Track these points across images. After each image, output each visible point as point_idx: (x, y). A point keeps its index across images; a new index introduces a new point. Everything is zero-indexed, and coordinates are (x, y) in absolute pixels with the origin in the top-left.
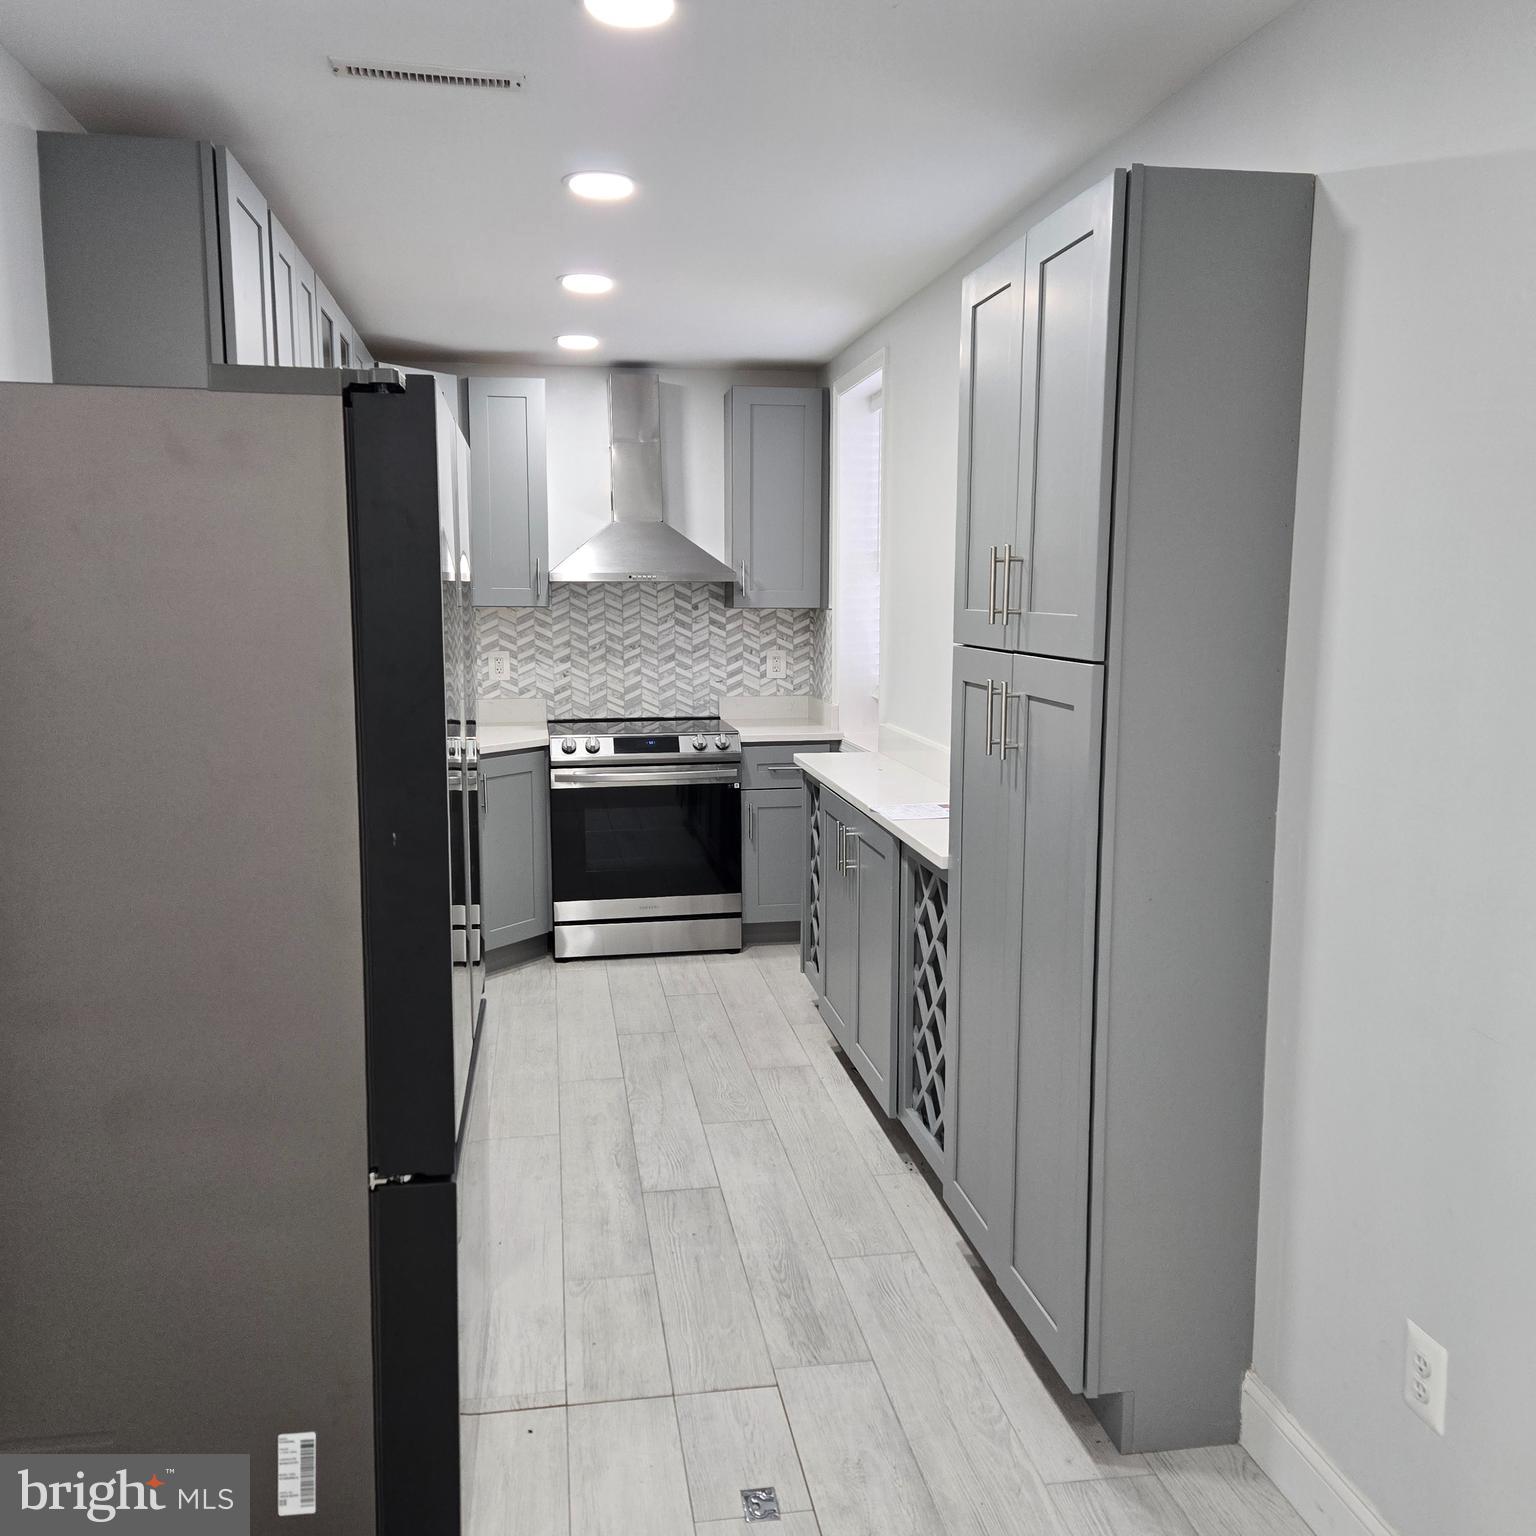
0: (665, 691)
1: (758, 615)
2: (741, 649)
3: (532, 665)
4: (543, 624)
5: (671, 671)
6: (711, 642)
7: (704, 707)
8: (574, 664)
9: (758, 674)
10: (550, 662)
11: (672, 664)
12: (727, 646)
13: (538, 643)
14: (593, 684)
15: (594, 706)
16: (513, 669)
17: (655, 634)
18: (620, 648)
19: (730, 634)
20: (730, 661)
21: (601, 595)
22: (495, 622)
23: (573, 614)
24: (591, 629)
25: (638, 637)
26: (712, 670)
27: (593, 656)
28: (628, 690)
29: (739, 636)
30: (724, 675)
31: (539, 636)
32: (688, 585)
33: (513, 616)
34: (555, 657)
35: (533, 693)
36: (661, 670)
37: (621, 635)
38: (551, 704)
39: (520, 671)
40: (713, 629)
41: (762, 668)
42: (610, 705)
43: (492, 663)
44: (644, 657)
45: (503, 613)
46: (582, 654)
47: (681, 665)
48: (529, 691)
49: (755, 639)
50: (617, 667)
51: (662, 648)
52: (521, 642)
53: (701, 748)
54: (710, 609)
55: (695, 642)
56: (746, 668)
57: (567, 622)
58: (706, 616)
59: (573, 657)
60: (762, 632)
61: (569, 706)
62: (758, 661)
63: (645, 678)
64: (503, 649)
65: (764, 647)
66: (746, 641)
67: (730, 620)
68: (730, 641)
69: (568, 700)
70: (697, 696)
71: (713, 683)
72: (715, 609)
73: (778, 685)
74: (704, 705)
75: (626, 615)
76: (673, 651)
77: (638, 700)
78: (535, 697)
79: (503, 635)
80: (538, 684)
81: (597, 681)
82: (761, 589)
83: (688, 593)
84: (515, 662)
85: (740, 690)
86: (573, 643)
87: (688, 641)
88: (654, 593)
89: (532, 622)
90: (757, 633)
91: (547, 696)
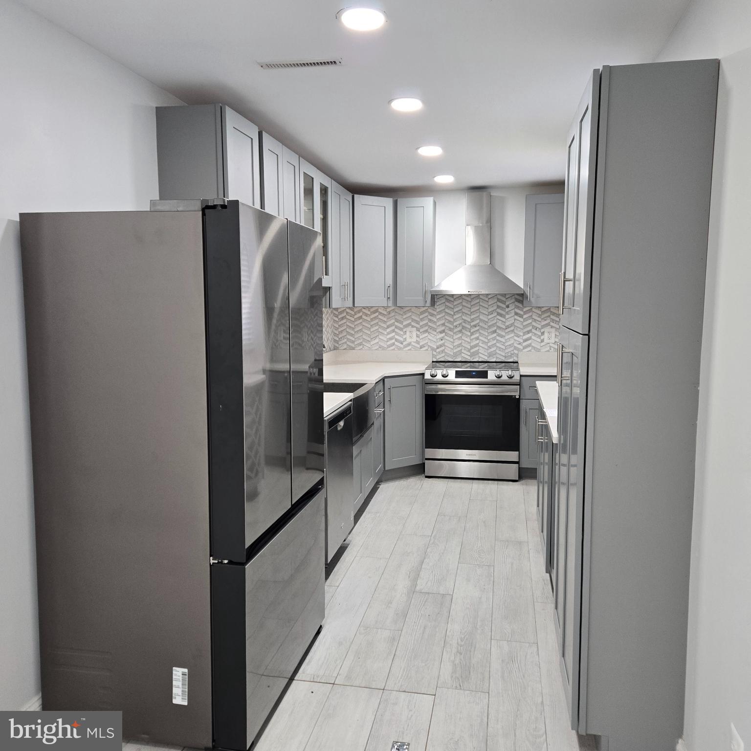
0: (491, 348)
1: (541, 311)
2: (531, 328)
3: (426, 334)
4: (432, 315)
5: (494, 339)
6: (516, 324)
7: (511, 356)
8: (447, 334)
9: (539, 340)
10: (435, 333)
11: (495, 335)
12: (524, 326)
13: (429, 324)
14: (455, 344)
15: (455, 355)
16: (418, 336)
17: (486, 320)
18: (469, 327)
19: (525, 320)
20: (524, 334)
21: (461, 301)
22: (410, 314)
23: (447, 310)
24: (455, 317)
25: (478, 321)
26: (516, 338)
27: (456, 330)
28: (472, 347)
29: (530, 321)
30: (522, 341)
31: (430, 320)
32: (504, 295)
33: (418, 311)
34: (438, 331)
35: (426, 348)
36: (489, 338)
37: (469, 320)
38: (435, 353)
39: (421, 337)
40: (516, 317)
41: (542, 337)
42: (463, 355)
43: (408, 333)
44: (481, 331)
45: (413, 310)
46: (450, 329)
47: (499, 335)
48: (424, 347)
49: (539, 323)
50: (467, 336)
51: (490, 327)
52: (421, 323)
53: (499, 377)
54: (515, 307)
55: (507, 324)
56: (533, 337)
57: (444, 314)
58: (513, 310)
59: (446, 331)
60: (543, 319)
61: (443, 355)
62: (540, 334)
63: (481, 342)
64: (413, 327)
65: (543, 327)
66: (534, 324)
67: (525, 313)
68: (525, 323)
69: (443, 351)
70: (507, 351)
71: (516, 345)
72: (518, 307)
73: (550, 347)
75: (472, 310)
76: (495, 328)
77: (477, 353)
78: (427, 350)
79: (413, 320)
80: (429, 344)
81: (457, 343)
82: (538, 297)
83: (504, 299)
84: (418, 333)
85: (530, 348)
86: (446, 324)
87: (503, 323)
88: (487, 299)
89: (427, 314)
90: (539, 319)
91: (433, 349)
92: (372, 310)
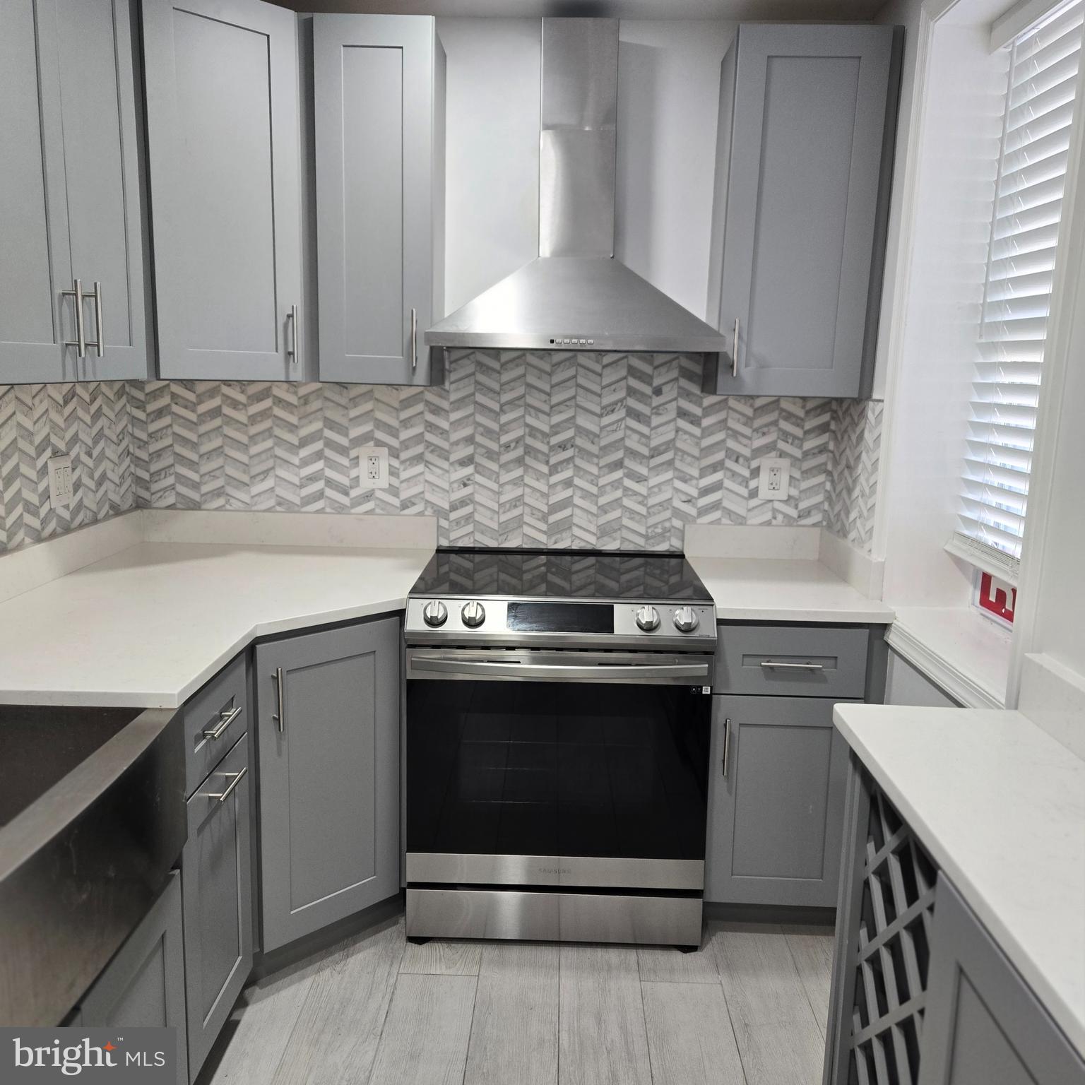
0: (606, 513)
1: (751, 406)
2: (720, 455)
3: (420, 468)
4: (436, 410)
5: (616, 484)
6: (679, 444)
7: (662, 536)
8: (480, 469)
9: (745, 492)
10: (445, 465)
11: (618, 474)
12: (702, 450)
13: (428, 437)
14: (503, 499)
15: (505, 529)
16: (393, 472)
17: (596, 429)
18: (545, 449)
19: (707, 432)
20: (703, 472)
21: (520, 371)
22: (369, 406)
23: (479, 398)
24: (504, 419)
25: (570, 433)
26: (678, 484)
27: (505, 458)
28: (554, 508)
29: (720, 436)
30: (694, 493)
31: (430, 427)
32: (647, 355)
33: (394, 398)
34: (453, 458)
35: (419, 508)
36: (602, 482)
37: (546, 429)
38: (444, 523)
39: (404, 475)
40: (682, 423)
41: (753, 484)
42: (527, 530)
43: (364, 463)
44: (578, 461)
45: (379, 393)
46: (491, 455)
47: (631, 475)
48: (414, 504)
49: (745, 441)
50: (539, 476)
51: (605, 449)
52: (405, 434)
53: (649, 628)
54: (680, 395)
55: (654, 443)
56: (728, 483)
57: (470, 409)
58: (674, 403)
59: (478, 459)
60: (756, 430)
61: (470, 528)
62: (746, 473)
63: (579, 493)
64: (379, 444)
65: (758, 452)
66: (731, 444)
67: (708, 411)
68: (706, 442)
69: (468, 518)
70: (651, 521)
71: (677, 503)
72: (687, 394)
73: (775, 511)
74: (659, 535)
75: (555, 400)
76: (620, 454)
77: (566, 525)
78: (421, 514)
79: (379, 424)
80: (428, 496)
81: (510, 494)
82: (763, 366)
83: (647, 369)
84: (396, 463)
85: (716, 515)
86: (479, 439)
87: (643, 440)
88: (598, 368)
89: (420, 407)
90: (747, 431)
91: (439, 513)
92: (252, 389)
